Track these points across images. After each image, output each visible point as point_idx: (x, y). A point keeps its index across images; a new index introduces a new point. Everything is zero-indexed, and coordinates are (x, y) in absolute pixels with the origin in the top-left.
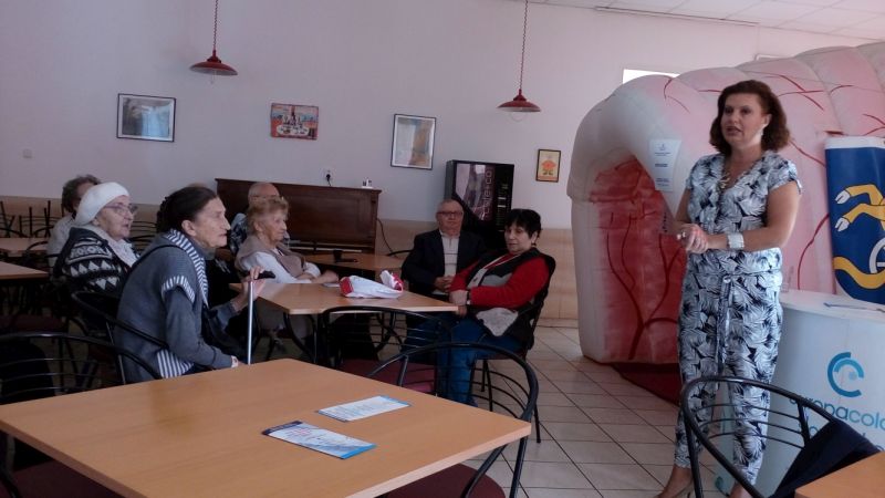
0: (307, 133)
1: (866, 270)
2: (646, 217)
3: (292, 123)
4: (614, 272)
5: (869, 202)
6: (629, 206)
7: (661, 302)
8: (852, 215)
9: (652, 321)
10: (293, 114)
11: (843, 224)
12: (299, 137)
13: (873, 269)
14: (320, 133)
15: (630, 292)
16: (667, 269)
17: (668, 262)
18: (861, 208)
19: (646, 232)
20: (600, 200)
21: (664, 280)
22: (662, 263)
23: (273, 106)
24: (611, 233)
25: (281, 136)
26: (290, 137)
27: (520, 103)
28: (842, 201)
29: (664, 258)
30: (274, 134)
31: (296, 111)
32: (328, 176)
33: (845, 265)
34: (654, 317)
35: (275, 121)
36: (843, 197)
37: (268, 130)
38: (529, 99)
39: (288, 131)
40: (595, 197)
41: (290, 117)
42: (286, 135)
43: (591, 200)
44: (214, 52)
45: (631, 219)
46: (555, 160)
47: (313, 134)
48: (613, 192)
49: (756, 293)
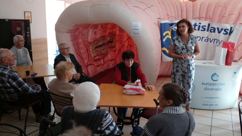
2: (80, 36)
4: (77, 54)
5: (169, 35)
6: (77, 33)
7: (88, 60)
8: (166, 38)
11: (164, 40)
15: (82, 59)
16: (87, 50)
18: (167, 36)
19: (80, 40)
20: (71, 32)
21: (87, 54)
24: (74, 42)
29: (86, 47)
33: (165, 49)
34: (88, 64)
36: (164, 34)
43: (68, 32)
45: (77, 37)
46: (30, 15)
48: (75, 30)
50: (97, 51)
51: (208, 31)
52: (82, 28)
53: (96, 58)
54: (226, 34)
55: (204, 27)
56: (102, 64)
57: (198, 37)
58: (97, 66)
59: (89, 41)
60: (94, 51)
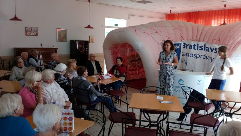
0: (35, 34)
2: (119, 52)
3: (31, 32)
6: (116, 50)
10: (31, 29)
12: (33, 35)
14: (38, 34)
19: (119, 55)
23: (26, 27)
24: (114, 56)
25: (28, 35)
26: (31, 35)
27: (89, 27)
30: (26, 35)
31: (32, 29)
32: (41, 45)
35: (26, 32)
37: (25, 33)
38: (91, 26)
39: (30, 34)
40: (110, 49)
41: (30, 30)
42: (30, 35)
43: (109, 49)
44: (15, 15)
45: (117, 52)
46: (93, 38)
47: (37, 34)
48: (114, 47)
49: (172, 73)
50: (132, 63)
51: (204, 50)
52: (120, 47)
53: (131, 69)
54: (216, 53)
55: (201, 47)
56: (137, 73)
57: (197, 55)
58: (131, 74)
59: (127, 56)
60: (130, 63)
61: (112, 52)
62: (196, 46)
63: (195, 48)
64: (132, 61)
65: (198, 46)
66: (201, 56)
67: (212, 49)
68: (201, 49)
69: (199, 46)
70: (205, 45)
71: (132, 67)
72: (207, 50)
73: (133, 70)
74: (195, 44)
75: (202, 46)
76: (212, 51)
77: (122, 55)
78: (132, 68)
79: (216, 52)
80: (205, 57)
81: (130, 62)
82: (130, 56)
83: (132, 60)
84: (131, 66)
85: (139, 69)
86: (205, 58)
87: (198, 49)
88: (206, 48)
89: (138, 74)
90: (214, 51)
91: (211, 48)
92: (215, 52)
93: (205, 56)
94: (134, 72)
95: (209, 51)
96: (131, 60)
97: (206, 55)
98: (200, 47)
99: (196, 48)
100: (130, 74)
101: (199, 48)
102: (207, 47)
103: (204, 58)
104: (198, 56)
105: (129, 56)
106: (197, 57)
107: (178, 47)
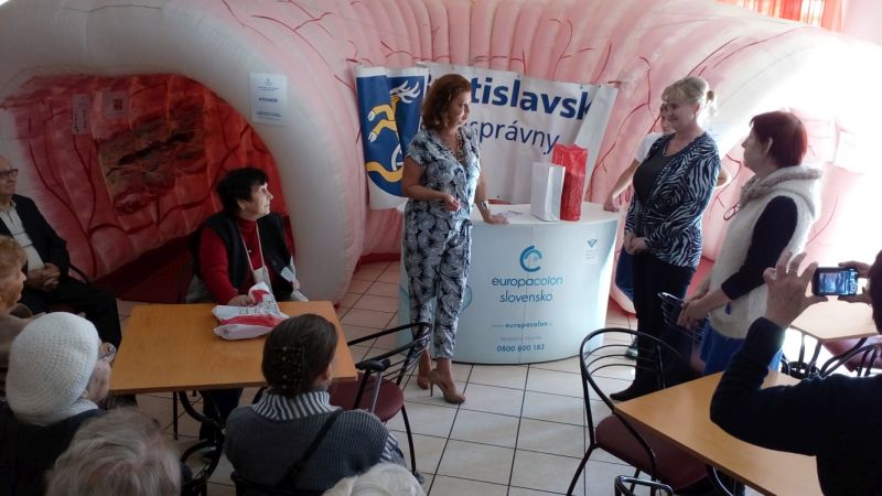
1: (389, 169)
2: (56, 118)
4: (47, 187)
5: (387, 119)
6: (42, 108)
7: (94, 209)
8: (378, 129)
9: (92, 231)
11: (373, 137)
13: (394, 168)
15: (67, 206)
16: (88, 171)
17: (87, 164)
18: (382, 124)
19: (57, 136)
20: (15, 106)
21: (89, 185)
22: (82, 167)
24: (33, 142)
28: (371, 120)
29: (83, 162)
33: (376, 166)
34: (92, 226)
36: (372, 116)
40: (11, 103)
45: (44, 122)
48: (34, 95)
50: (127, 172)
52: (61, 90)
53: (124, 201)
54: (570, 115)
55: (502, 92)
56: (152, 222)
57: (483, 125)
58: (132, 231)
59: (94, 137)
60: (117, 173)
61: (19, 121)
62: (480, 86)
63: (477, 97)
64: (124, 161)
65: (487, 89)
66: (499, 127)
67: (551, 102)
68: (499, 99)
69: (494, 86)
70: (517, 84)
71: (130, 190)
72: (527, 104)
73: (136, 206)
74: (475, 80)
75: (506, 89)
76: (549, 110)
77: (74, 131)
78: (130, 198)
79: (567, 111)
80: (515, 134)
81: (114, 169)
82: (115, 136)
83: (125, 154)
84: (122, 190)
85: (157, 199)
86: (515, 139)
87: (485, 100)
88: (521, 97)
89: (159, 223)
90: (560, 108)
91: (545, 97)
92: (562, 114)
93: (513, 130)
94: (139, 216)
95: (534, 107)
96: (118, 157)
97: (519, 125)
98: (497, 92)
99: (480, 93)
100: (126, 228)
101: (492, 97)
102: (525, 94)
103: (511, 136)
104: (487, 130)
105: (108, 134)
106: (482, 134)
107: (411, 93)
